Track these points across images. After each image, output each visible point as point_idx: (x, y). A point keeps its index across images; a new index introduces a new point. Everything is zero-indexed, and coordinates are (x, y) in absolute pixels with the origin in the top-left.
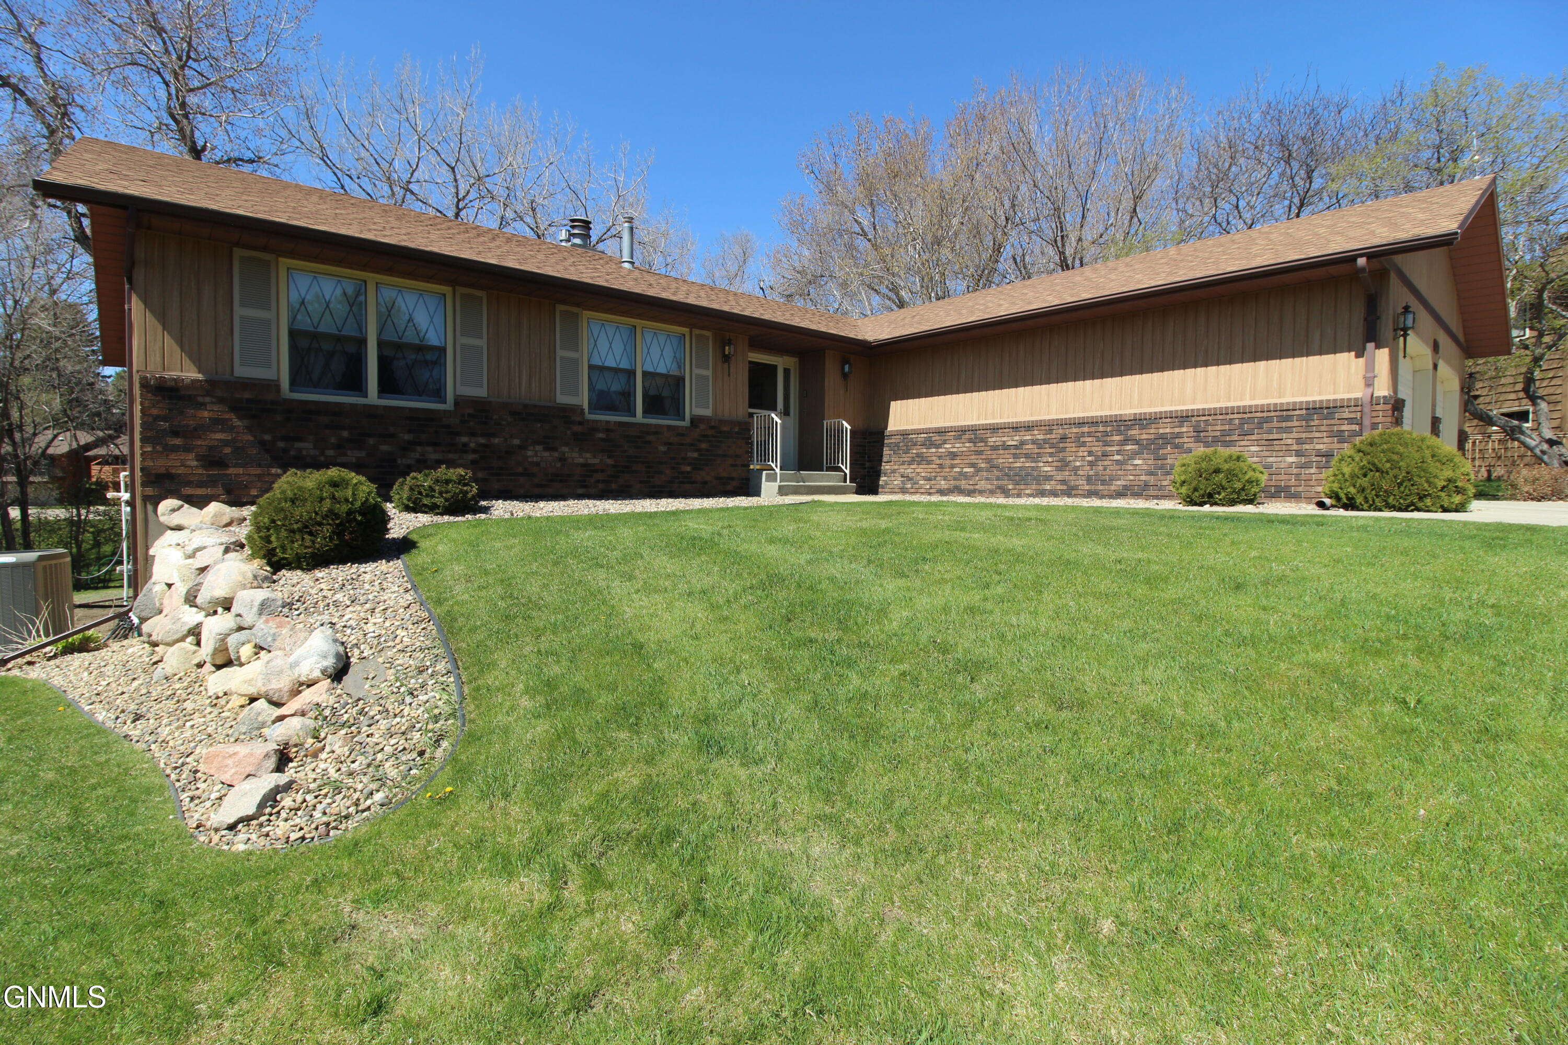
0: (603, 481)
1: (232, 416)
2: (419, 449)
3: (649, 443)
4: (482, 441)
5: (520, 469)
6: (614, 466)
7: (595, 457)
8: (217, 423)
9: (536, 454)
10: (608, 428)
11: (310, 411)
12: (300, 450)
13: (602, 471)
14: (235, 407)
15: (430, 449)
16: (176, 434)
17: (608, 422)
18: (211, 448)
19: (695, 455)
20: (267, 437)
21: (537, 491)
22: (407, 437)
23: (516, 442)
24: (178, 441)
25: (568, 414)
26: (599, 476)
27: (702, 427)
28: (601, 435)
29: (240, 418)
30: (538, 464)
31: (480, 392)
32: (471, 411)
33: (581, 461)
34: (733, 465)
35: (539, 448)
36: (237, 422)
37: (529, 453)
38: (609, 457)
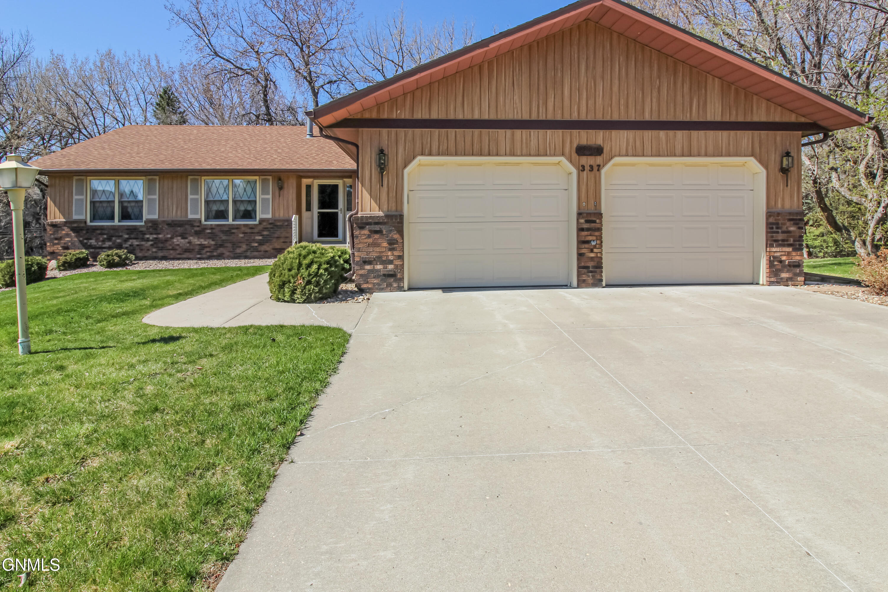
0: (209, 252)
1: (71, 232)
2: (131, 241)
3: (234, 233)
4: (155, 236)
5: (170, 247)
6: (215, 245)
7: (205, 241)
8: (67, 235)
9: (177, 241)
10: (212, 228)
11: (95, 229)
12: (91, 243)
13: (209, 247)
14: (74, 230)
15: (134, 241)
16: (56, 239)
17: (211, 225)
18: (65, 243)
19: (260, 238)
20: (81, 239)
21: (179, 256)
22: (126, 236)
23: (169, 236)
24: (56, 242)
25: (191, 223)
26: (208, 249)
27: (265, 224)
28: (209, 231)
29: (74, 233)
30: (178, 245)
31: (156, 217)
32: (150, 225)
33: (199, 243)
34: (284, 242)
35: (179, 238)
36: (73, 235)
37: (175, 240)
38: (213, 240)
